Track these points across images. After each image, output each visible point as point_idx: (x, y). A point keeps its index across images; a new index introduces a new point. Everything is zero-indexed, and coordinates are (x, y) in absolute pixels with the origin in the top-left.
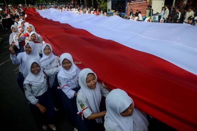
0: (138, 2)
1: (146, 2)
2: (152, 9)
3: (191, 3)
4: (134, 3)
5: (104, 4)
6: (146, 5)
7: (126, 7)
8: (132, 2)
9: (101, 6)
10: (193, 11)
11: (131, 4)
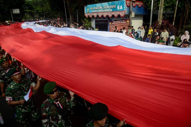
0: (119, 22)
1: (126, 23)
2: (134, 29)
3: (165, 24)
4: (116, 23)
5: (88, 23)
6: (127, 25)
7: (109, 27)
8: (114, 22)
9: (86, 25)
10: (167, 31)
11: (113, 23)
